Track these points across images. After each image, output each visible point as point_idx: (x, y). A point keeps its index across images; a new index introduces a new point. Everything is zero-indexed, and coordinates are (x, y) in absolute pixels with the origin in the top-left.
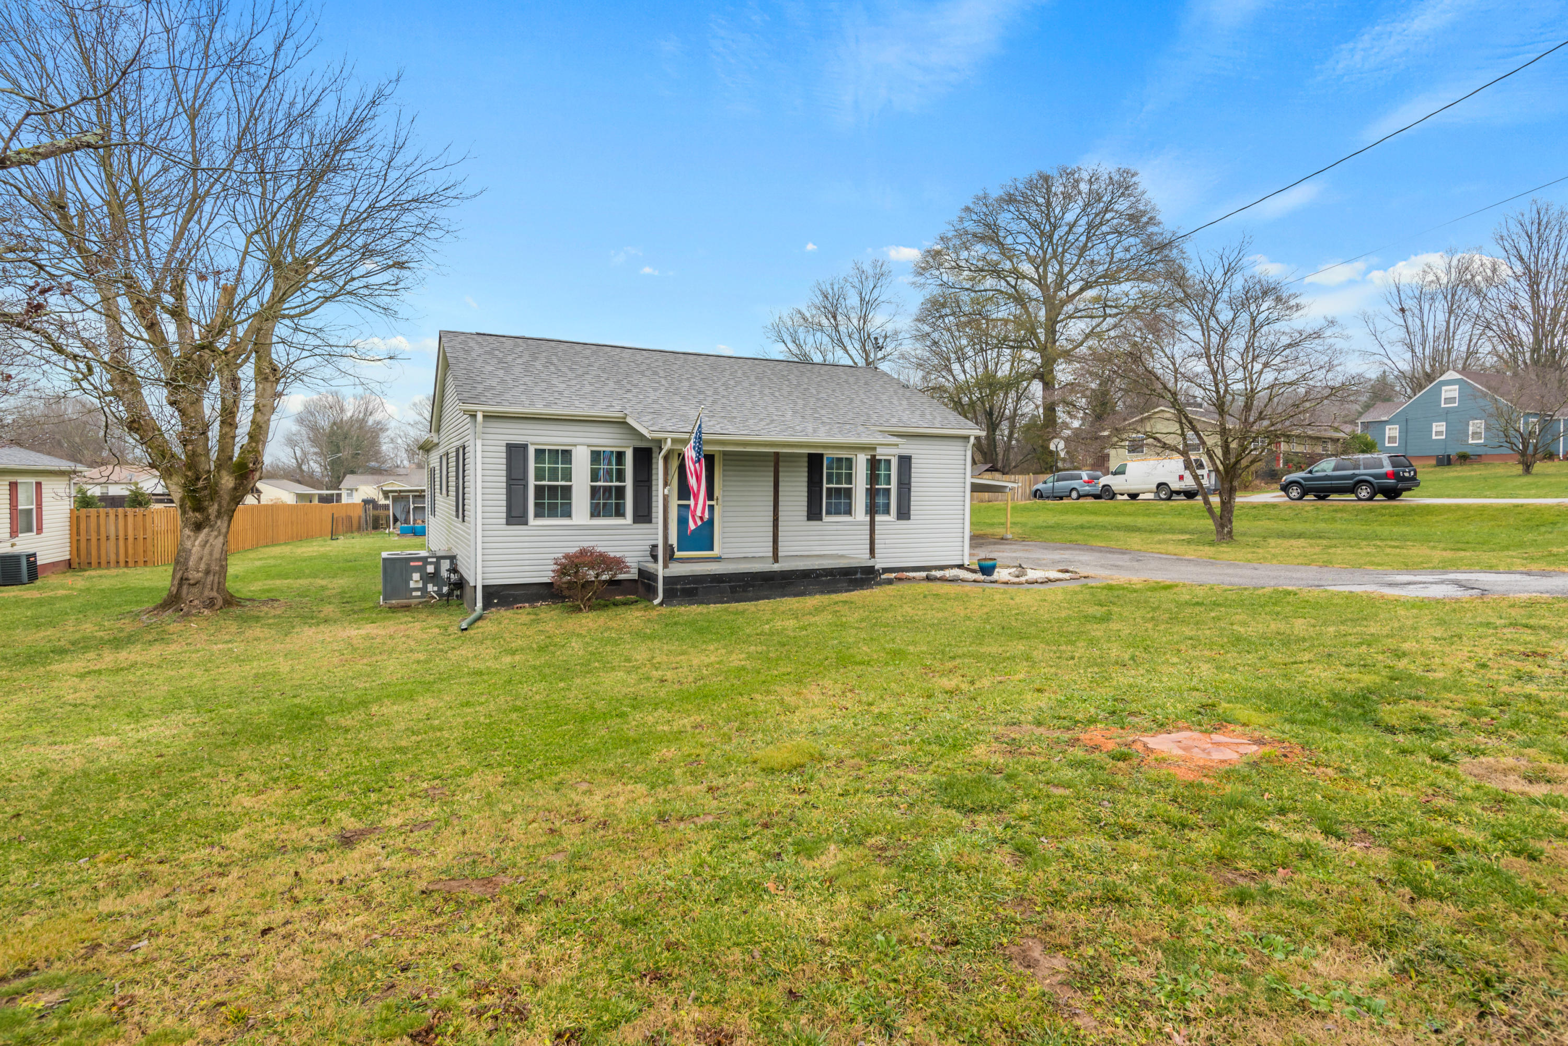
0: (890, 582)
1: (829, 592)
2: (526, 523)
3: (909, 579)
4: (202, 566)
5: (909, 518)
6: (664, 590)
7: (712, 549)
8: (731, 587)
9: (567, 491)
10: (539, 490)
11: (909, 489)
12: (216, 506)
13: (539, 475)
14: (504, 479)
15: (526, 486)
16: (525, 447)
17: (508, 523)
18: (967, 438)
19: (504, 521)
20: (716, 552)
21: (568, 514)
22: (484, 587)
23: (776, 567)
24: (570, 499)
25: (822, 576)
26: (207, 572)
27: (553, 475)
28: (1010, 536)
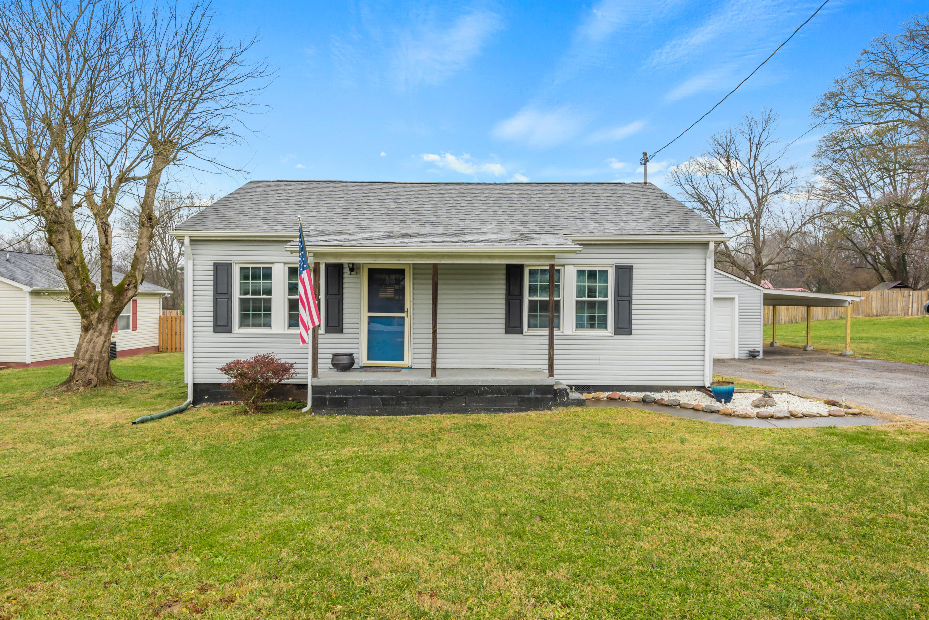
0: (580, 403)
1: (496, 411)
2: (230, 331)
3: (622, 400)
4: (87, 357)
5: (630, 333)
6: (314, 399)
7: (403, 359)
8: (382, 399)
9: (268, 303)
10: (244, 303)
11: (630, 302)
12: (96, 315)
13: (244, 288)
14: (212, 293)
15: (230, 299)
16: (229, 266)
17: (215, 331)
18: (706, 244)
19: (211, 329)
20: (406, 362)
21: (268, 323)
22: (195, 385)
23: (433, 381)
24: (270, 310)
25: (487, 393)
26: (90, 361)
27: (256, 289)
28: (849, 352)
